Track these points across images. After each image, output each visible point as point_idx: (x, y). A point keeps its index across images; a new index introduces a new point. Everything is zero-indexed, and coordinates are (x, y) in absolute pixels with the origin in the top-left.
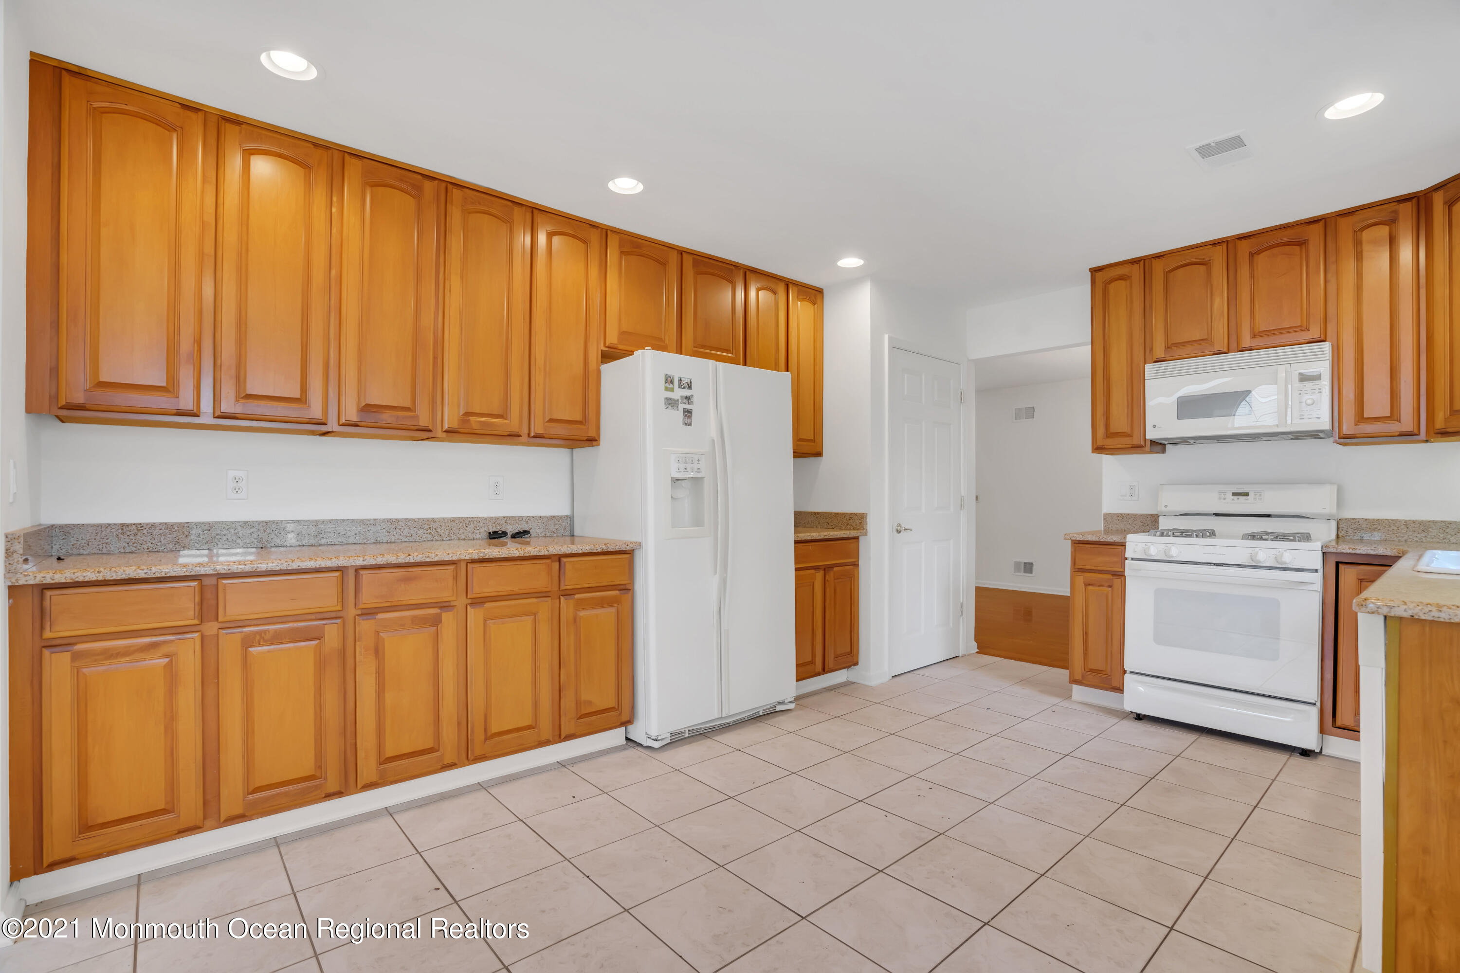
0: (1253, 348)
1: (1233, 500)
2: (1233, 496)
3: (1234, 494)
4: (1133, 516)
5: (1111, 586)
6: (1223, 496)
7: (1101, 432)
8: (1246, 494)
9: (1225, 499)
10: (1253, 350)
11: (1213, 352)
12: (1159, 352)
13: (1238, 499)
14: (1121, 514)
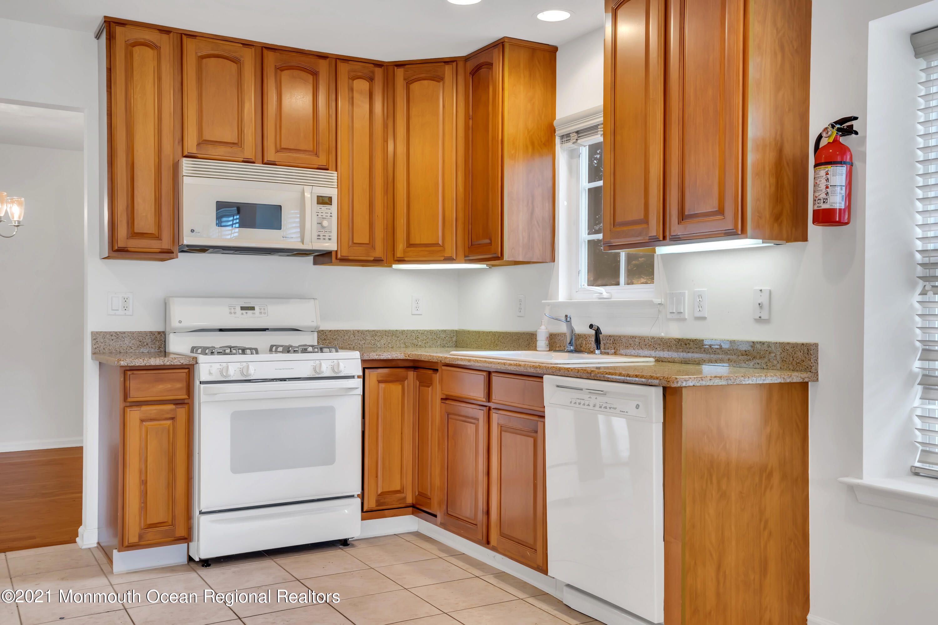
0: (277, 163)
1: (242, 314)
2: (241, 310)
3: (243, 308)
4: (130, 335)
5: (173, 418)
6: (233, 311)
7: (122, 231)
8: (253, 308)
9: (235, 313)
10: (276, 165)
11: (242, 159)
12: (191, 146)
13: (246, 313)
14: (116, 333)
